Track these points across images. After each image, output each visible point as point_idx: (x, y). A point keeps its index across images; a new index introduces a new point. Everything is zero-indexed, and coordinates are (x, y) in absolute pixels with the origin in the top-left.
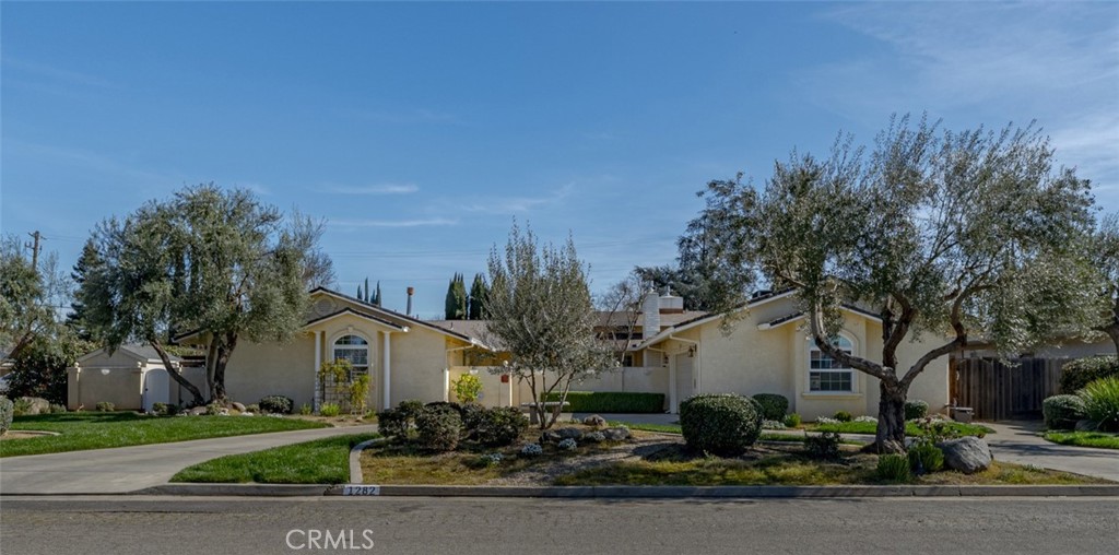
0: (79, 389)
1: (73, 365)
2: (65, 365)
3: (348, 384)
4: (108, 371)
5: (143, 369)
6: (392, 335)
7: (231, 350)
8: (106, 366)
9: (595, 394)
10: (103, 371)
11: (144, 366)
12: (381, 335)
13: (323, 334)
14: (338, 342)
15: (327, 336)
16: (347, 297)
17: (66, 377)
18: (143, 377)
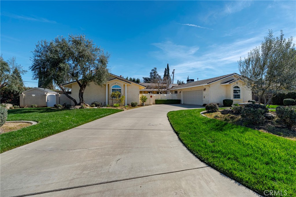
0: (24, 101)
1: (21, 93)
2: (18, 93)
3: (119, 98)
4: (34, 95)
5: (47, 95)
6: (127, 85)
7: (85, 88)
8: (34, 94)
9: (167, 100)
10: (33, 95)
11: (47, 94)
12: (124, 85)
13: (108, 85)
14: (113, 87)
15: (110, 86)
16: (115, 75)
17: (19, 97)
18: (47, 97)
